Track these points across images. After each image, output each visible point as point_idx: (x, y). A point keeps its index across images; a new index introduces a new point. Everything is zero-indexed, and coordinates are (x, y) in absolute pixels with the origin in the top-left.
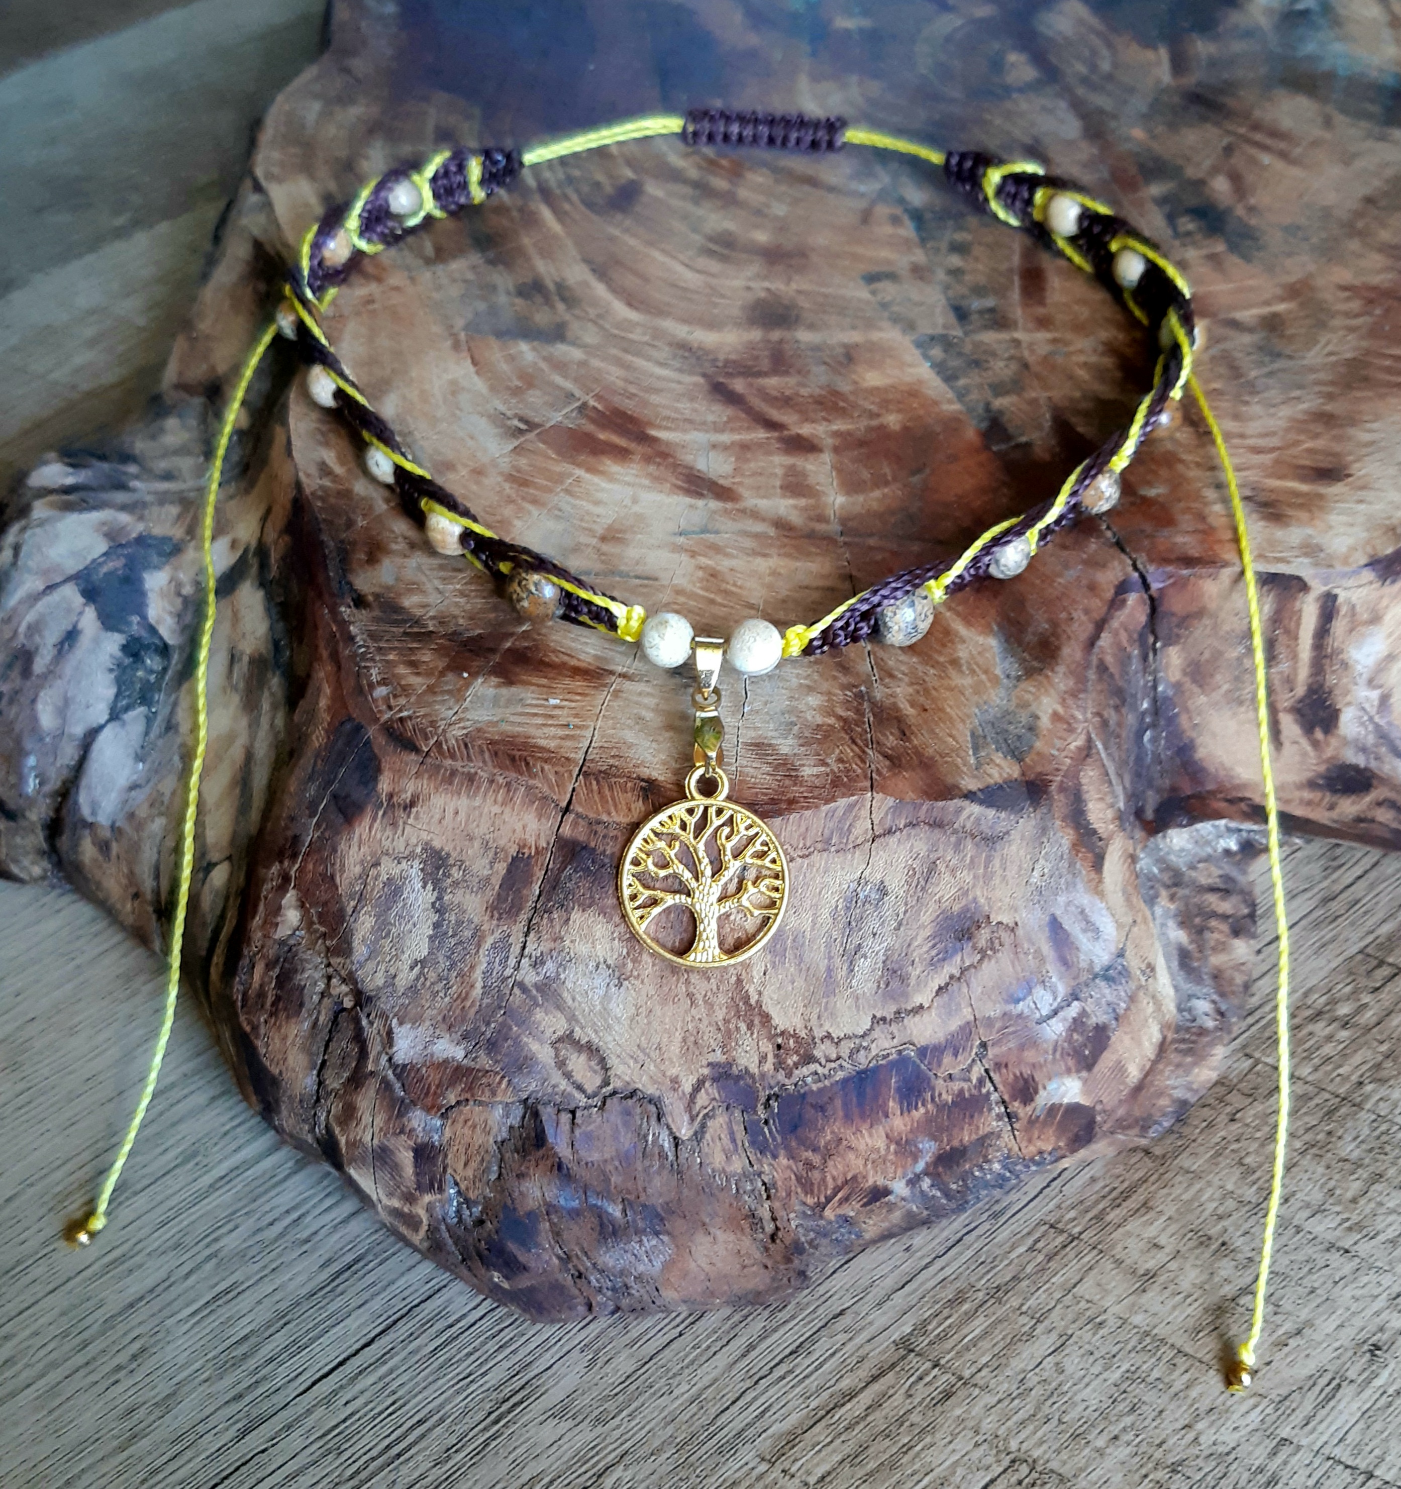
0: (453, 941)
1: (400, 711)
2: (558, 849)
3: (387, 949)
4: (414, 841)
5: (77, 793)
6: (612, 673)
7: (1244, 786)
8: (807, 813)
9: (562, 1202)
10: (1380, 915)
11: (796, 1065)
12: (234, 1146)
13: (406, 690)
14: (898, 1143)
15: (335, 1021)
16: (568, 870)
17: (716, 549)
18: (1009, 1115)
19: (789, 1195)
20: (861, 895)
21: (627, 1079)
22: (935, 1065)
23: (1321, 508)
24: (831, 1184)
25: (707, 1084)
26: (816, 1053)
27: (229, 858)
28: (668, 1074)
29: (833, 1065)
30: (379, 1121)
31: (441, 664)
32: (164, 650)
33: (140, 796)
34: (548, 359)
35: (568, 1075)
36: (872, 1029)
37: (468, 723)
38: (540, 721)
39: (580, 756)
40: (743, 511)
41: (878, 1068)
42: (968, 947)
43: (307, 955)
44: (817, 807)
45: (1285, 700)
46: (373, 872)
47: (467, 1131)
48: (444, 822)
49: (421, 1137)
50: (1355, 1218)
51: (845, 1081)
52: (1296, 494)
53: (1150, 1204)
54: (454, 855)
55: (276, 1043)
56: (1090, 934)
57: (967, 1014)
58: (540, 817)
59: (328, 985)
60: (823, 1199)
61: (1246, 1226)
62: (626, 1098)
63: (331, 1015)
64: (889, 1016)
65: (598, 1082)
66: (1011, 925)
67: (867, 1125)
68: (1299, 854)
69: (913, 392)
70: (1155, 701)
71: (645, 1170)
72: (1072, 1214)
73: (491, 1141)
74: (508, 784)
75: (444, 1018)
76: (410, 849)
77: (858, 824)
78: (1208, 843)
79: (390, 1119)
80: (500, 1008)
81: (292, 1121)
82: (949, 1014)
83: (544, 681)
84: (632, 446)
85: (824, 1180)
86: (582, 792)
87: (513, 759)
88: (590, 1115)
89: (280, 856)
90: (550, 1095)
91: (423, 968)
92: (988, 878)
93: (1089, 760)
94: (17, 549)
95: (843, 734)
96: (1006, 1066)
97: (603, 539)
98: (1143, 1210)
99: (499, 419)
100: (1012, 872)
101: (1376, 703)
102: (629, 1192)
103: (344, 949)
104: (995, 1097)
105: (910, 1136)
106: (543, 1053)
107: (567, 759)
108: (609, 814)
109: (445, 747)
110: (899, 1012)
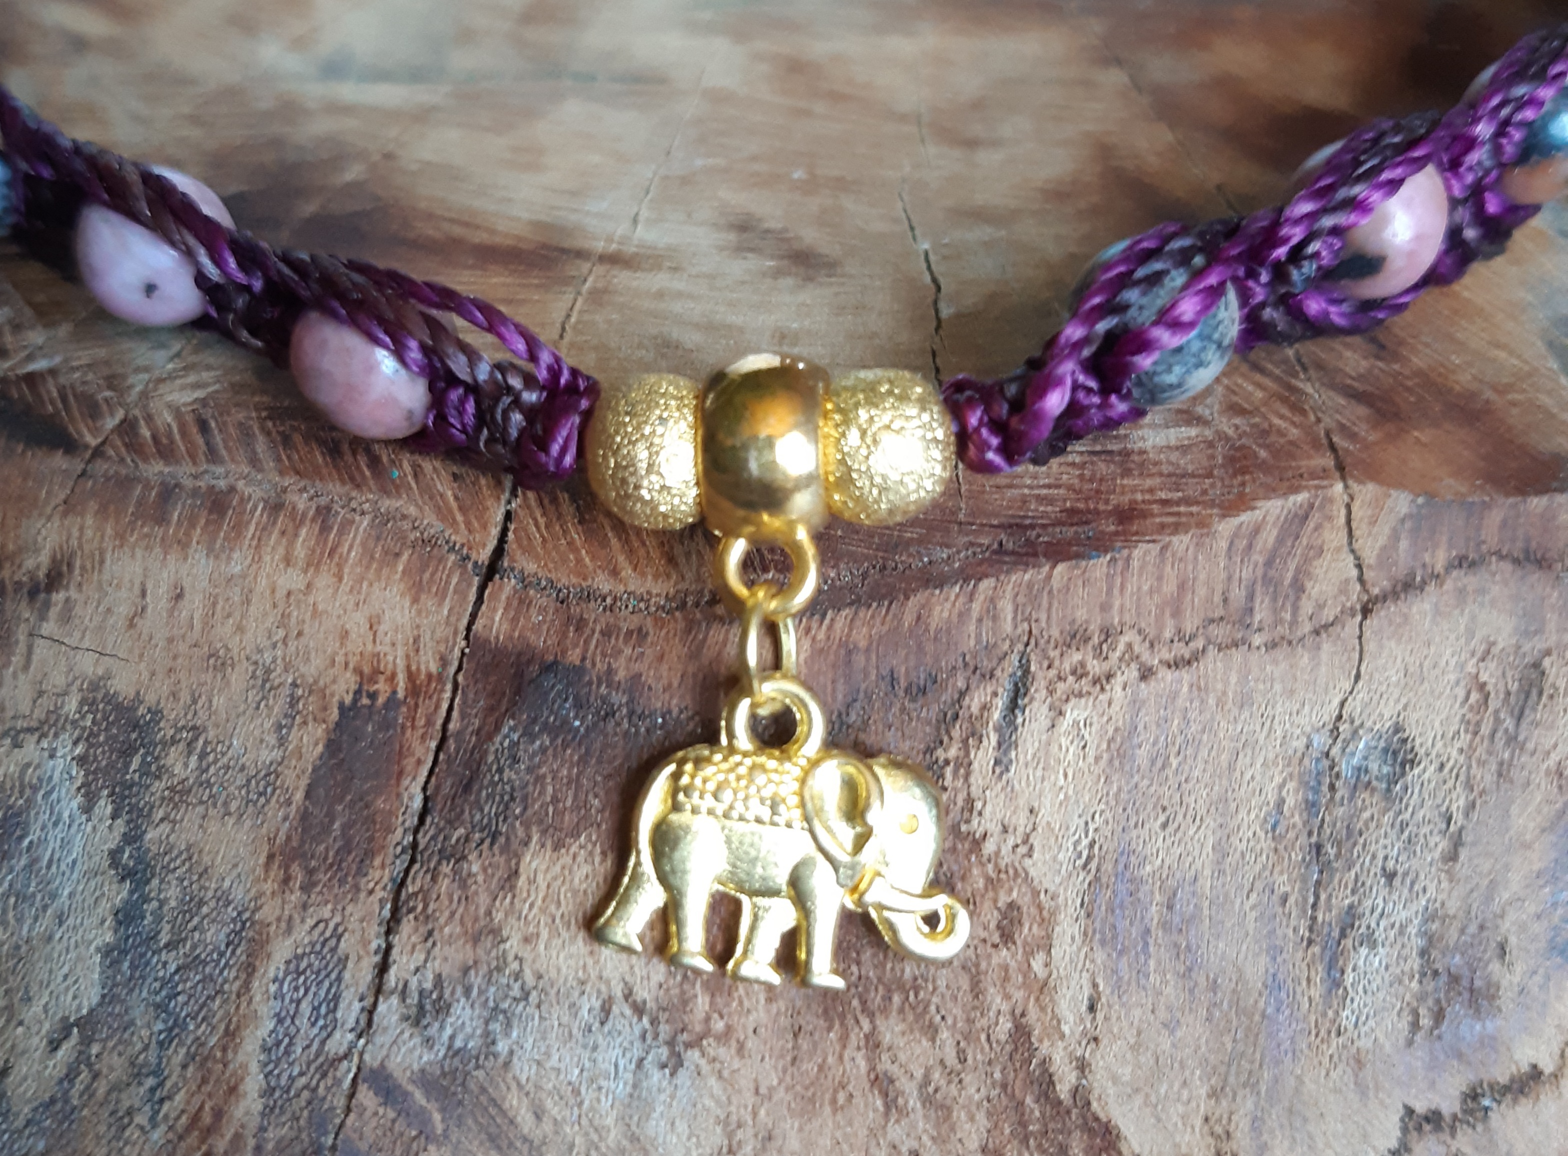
0: (173, 960)
2: (474, 678)
4: (58, 679)
8: (1181, 542)
16: (509, 731)
20: (1345, 768)
44: (1203, 524)
48: (145, 625)
54: (173, 712)
58: (416, 591)
64: (1449, 1105)
74: (324, 513)
76: (46, 703)
77: (1319, 567)
86: (532, 522)
91: (86, 1041)
108: (615, 573)
109: (146, 433)
110: (1473, 1095)
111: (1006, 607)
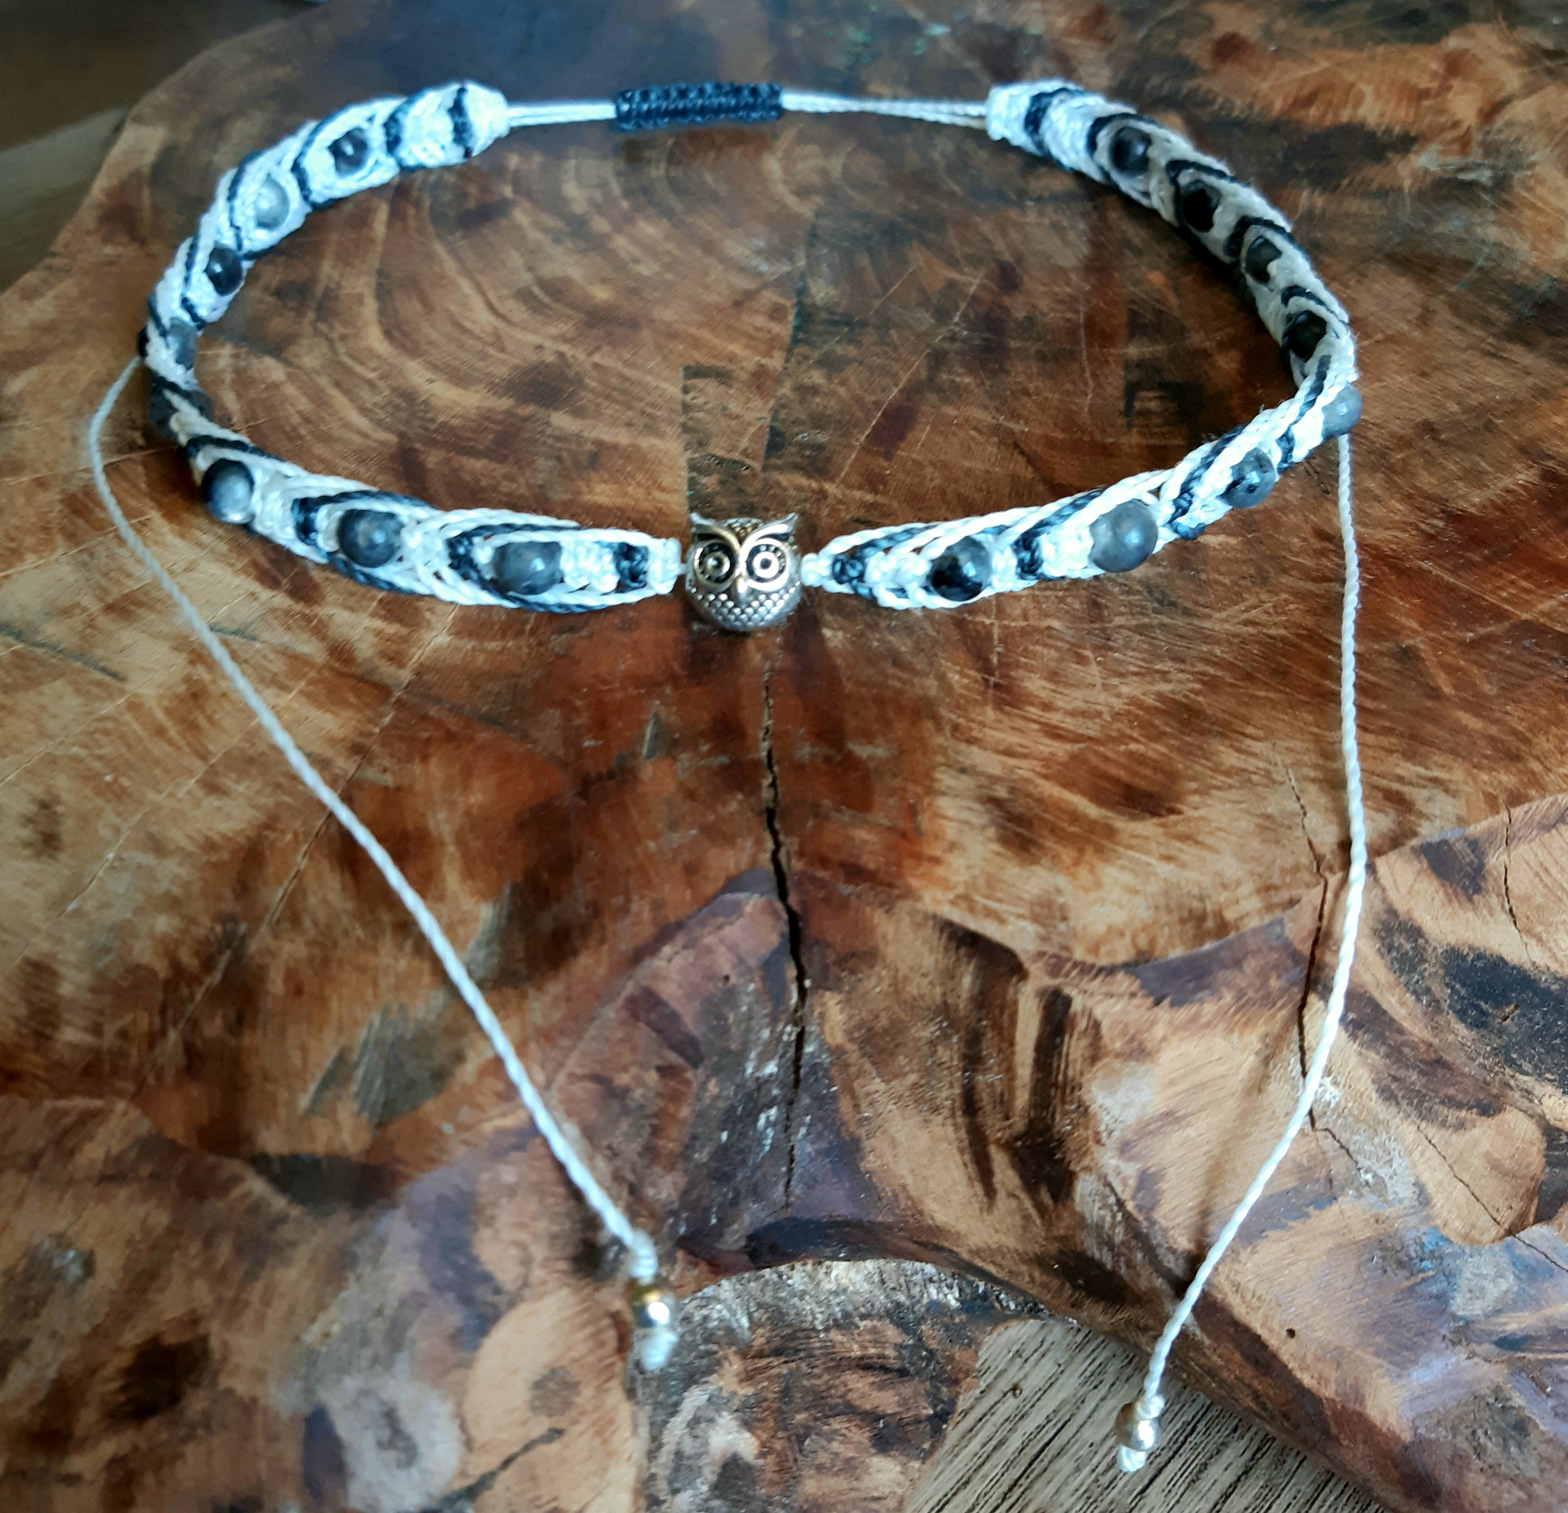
23: (1100, 850)
34: (241, 371)
45: (996, 1127)
52: (1075, 817)
56: (390, 1455)
66: (247, 1400)
92: (237, 1308)
93: (516, 1155)
97: (111, 607)
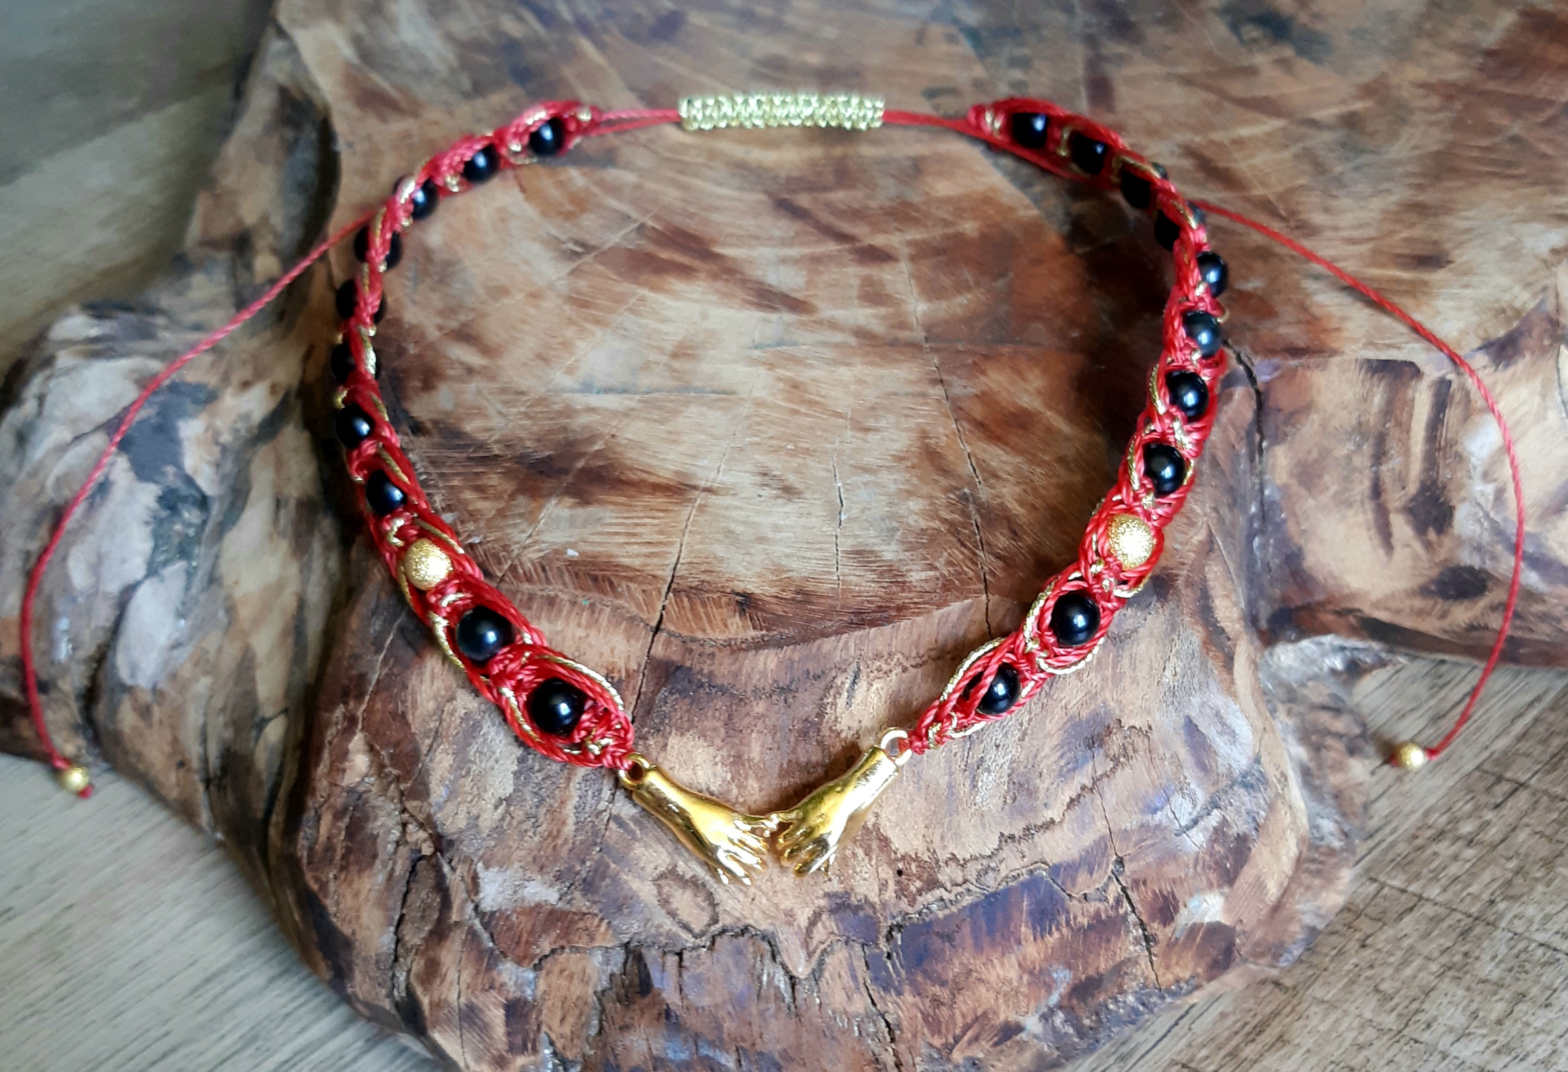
0: (540, 776)
1: (469, 536)
2: (651, 672)
3: (468, 788)
5: (115, 655)
6: (695, 488)
7: (1353, 596)
8: (919, 619)
9: (671, 1055)
10: (1494, 731)
11: (920, 892)
12: (297, 1027)
13: (473, 516)
14: (1031, 973)
15: (413, 871)
16: (664, 692)
17: (796, 360)
18: (1147, 939)
19: (915, 1036)
21: (738, 915)
22: (1069, 885)
23: (1425, 293)
24: (960, 1022)
25: (824, 917)
26: (940, 877)
27: (285, 711)
28: (782, 907)
29: (960, 889)
30: (466, 976)
31: (509, 487)
32: (203, 502)
33: (184, 654)
34: (601, 183)
35: (672, 914)
36: (1000, 848)
37: (543, 546)
38: (622, 539)
39: (667, 574)
40: (820, 323)
41: (1008, 891)
42: (1099, 753)
43: (379, 802)
44: (929, 612)
45: (1395, 499)
46: (448, 707)
47: (563, 983)
49: (513, 992)
50: (1502, 1040)
51: (974, 906)
52: (1399, 281)
53: (1286, 1037)
55: (348, 901)
56: (1226, 737)
57: (1101, 827)
58: (628, 638)
59: (404, 832)
60: (951, 1040)
61: (1389, 1055)
62: (736, 936)
63: (408, 864)
64: (1017, 834)
65: (706, 918)
66: (1145, 728)
67: (998, 955)
68: (1403, 675)
69: (987, 200)
70: (1262, 504)
71: (762, 1013)
72: (1204, 1052)
73: (591, 991)
75: (534, 859)
78: (1313, 662)
79: (478, 972)
80: (596, 844)
81: (366, 987)
82: (1083, 828)
83: (622, 499)
84: (697, 263)
85: (952, 1016)
86: (673, 610)
87: (595, 579)
88: (698, 957)
89: (345, 696)
90: (654, 936)
91: (509, 805)
92: (1117, 679)
93: (1212, 555)
94: (41, 399)
95: (950, 538)
96: (1145, 883)
97: (675, 356)
98: (1279, 1044)
99: (553, 243)
100: (1143, 671)
101: (1491, 498)
102: (743, 1040)
103: (421, 791)
104: (1132, 918)
105: (1045, 965)
106: (646, 892)
107: (654, 577)
108: (704, 631)
109: (521, 571)
110: (1028, 829)
111: (852, 645)
